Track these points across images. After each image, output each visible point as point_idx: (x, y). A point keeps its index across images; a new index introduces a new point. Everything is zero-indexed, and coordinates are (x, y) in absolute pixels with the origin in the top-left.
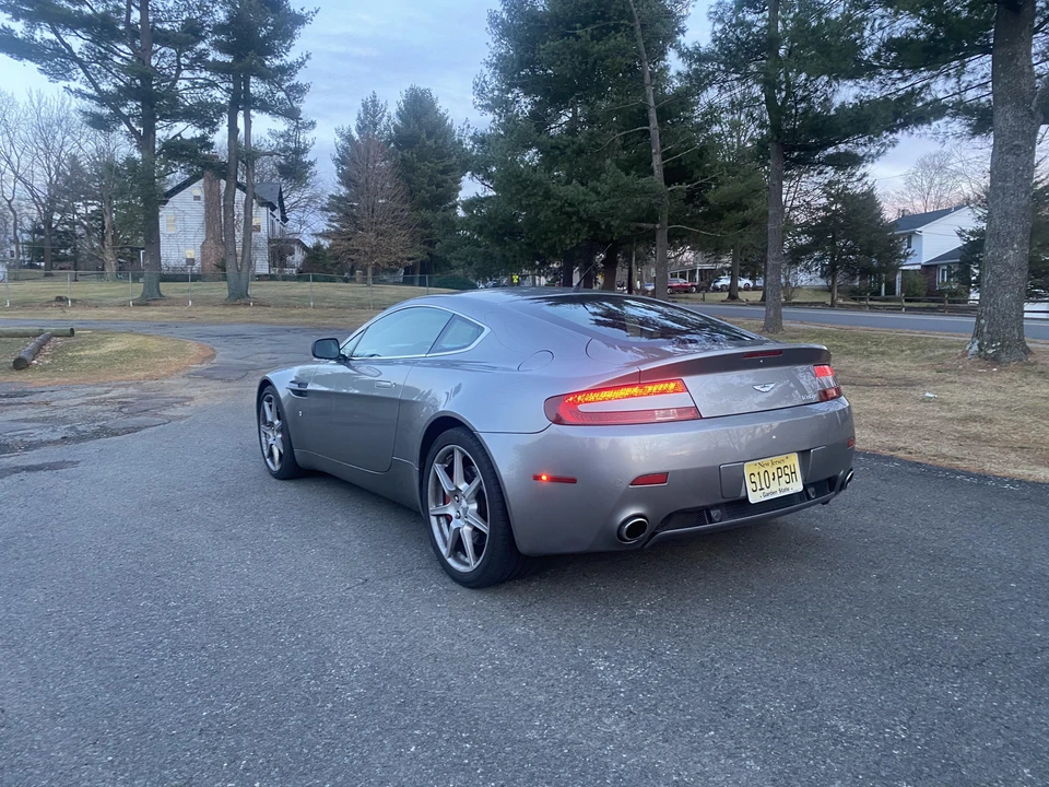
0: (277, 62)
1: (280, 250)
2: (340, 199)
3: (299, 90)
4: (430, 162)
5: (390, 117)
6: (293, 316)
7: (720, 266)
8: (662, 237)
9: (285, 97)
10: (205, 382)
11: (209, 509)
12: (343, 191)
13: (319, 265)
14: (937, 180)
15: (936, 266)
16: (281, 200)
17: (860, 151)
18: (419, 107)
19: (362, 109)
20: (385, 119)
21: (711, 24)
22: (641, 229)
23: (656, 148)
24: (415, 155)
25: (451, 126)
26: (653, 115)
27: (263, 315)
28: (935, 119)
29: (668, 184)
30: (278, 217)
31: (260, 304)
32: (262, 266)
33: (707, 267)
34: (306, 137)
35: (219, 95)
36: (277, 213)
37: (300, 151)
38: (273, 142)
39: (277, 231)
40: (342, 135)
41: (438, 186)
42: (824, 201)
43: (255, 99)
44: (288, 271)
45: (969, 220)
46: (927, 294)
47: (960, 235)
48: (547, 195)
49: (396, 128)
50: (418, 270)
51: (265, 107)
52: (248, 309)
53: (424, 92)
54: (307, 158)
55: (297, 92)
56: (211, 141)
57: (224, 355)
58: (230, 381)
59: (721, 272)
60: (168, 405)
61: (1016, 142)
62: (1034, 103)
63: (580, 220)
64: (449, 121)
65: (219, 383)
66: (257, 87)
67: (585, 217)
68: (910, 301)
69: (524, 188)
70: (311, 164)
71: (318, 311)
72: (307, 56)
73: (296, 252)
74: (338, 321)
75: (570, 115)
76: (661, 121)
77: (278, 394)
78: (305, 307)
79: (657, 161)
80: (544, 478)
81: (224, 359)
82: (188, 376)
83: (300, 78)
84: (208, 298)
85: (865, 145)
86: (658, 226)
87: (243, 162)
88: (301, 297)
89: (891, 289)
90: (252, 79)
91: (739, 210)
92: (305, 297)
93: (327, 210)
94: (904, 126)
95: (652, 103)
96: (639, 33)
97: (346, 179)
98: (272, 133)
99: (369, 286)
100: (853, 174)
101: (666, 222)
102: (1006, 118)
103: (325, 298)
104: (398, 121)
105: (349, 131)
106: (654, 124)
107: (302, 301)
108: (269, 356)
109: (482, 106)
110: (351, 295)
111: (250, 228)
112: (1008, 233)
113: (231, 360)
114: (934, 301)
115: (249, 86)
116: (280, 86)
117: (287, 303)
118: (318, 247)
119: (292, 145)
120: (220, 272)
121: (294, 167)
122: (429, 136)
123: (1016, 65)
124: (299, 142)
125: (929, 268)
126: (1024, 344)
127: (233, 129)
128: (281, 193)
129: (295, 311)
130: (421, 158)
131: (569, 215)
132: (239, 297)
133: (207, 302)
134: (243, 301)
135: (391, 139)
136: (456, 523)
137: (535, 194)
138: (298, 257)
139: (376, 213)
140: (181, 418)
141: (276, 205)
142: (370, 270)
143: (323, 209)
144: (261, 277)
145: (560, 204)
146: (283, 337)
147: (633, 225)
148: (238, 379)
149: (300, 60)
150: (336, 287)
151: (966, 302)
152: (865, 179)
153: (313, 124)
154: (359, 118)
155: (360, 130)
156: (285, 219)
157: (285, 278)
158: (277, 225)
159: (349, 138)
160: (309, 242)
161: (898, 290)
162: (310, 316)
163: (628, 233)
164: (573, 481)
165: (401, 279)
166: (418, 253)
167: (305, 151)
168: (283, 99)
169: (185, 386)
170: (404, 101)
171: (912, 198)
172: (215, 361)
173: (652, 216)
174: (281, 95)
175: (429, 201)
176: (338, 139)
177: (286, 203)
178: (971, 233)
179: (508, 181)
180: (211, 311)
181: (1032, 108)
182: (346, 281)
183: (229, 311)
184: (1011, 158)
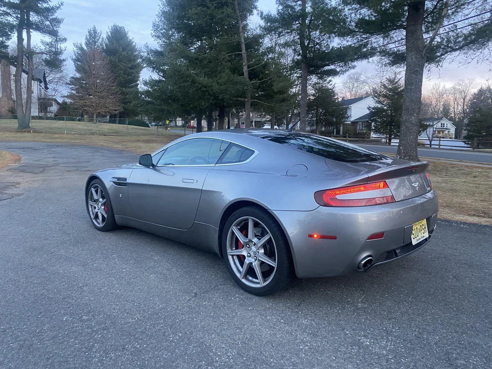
0: (45, 5)
1: (44, 104)
2: (76, 79)
3: (58, 21)
4: (124, 63)
5: (103, 39)
6: (56, 138)
7: (264, 119)
8: (248, 105)
9: (50, 24)
10: (22, 174)
11: (71, 251)
12: (78, 75)
13: (66, 112)
14: (356, 85)
15: (357, 122)
16: (45, 78)
17: (338, 70)
18: (118, 35)
19: (88, 34)
20: (100, 40)
21: (277, 6)
22: (238, 101)
23: (245, 63)
24: (117, 59)
25: (135, 46)
26: (243, 47)
27: (39, 137)
28: (371, 57)
29: (251, 79)
30: (43, 86)
31: (36, 131)
32: (35, 112)
33: (258, 120)
34: (62, 46)
35: (12, 20)
36: (43, 85)
37: (58, 53)
38: (43, 47)
39: (43, 94)
40: (77, 47)
41: (128, 75)
42: (314, 92)
43: (33, 24)
44: (49, 115)
45: (371, 103)
46: (354, 135)
47: (368, 109)
48: (194, 82)
49: (106, 44)
50: (118, 116)
51: (38, 28)
52: (30, 134)
53: (121, 28)
54: (62, 57)
55: (56, 22)
56: (7, 44)
57: (25, 159)
58: (36, 173)
59: (265, 122)
60: (7, 187)
61: (416, 69)
62: (424, 52)
63: (209, 94)
64: (134, 44)
65: (30, 175)
66: (34, 18)
67: (212, 93)
68: (350, 137)
69: (182, 78)
70: (64, 60)
71: (69, 136)
72: (62, 4)
73: (53, 105)
74: (82, 141)
75: (200, 44)
76: (247, 49)
77: (103, 184)
78: (62, 134)
79: (245, 69)
80: (315, 236)
81: (26, 161)
82: (10, 170)
83: (58, 15)
84: (6, 128)
85: (342, 67)
86: (246, 100)
87: (26, 56)
88: (59, 128)
89: (338, 132)
90: (31, 13)
91: (281, 94)
92: (62, 128)
93: (69, 84)
94: (357, 59)
95: (243, 41)
96: (237, 7)
97: (78, 69)
98: (42, 42)
99: (94, 123)
100: (326, 80)
101: (249, 98)
102: (412, 58)
103: (72, 129)
104: (107, 41)
105: (81, 45)
106: (244, 51)
107: (60, 131)
108: (52, 159)
109: (156, 36)
110: (86, 128)
111: (29, 91)
112: (413, 109)
113: (32, 162)
114: (356, 138)
115: (29, 17)
116: (47, 18)
117: (52, 132)
118: (64, 103)
119: (53, 49)
120: (10, 114)
121: (54, 62)
122: (124, 50)
123: (416, 34)
124: (58, 48)
125: (354, 123)
126: (418, 158)
127: (20, 39)
128: (45, 74)
129: (56, 136)
130: (120, 61)
131: (204, 92)
132: (24, 127)
133: (6, 130)
134: (27, 130)
135: (104, 50)
136: (248, 260)
137: (187, 81)
138: (54, 108)
139: (98, 87)
140: (18, 195)
141: (43, 80)
142: (95, 115)
143: (67, 84)
144: (34, 118)
145: (200, 86)
146: (57, 149)
147: (234, 99)
148: (41, 172)
149: (58, 6)
150: (77, 124)
151: (369, 138)
152: (331, 83)
153: (65, 40)
154: (86, 38)
155: (87, 44)
156: (46, 88)
157: (48, 118)
158: (43, 91)
159: (81, 49)
160: (60, 100)
161: (341, 132)
162: (65, 138)
163: (231, 102)
164: (335, 238)
165: (108, 121)
166: (119, 108)
167: (61, 53)
168: (48, 25)
169: (11, 176)
170: (110, 32)
171: (346, 92)
172: (22, 162)
173: (243, 95)
174: (48, 23)
175: (124, 82)
176: (75, 49)
177: (47, 80)
178: (373, 108)
179: (174, 74)
180: (8, 134)
181: (423, 54)
182: (79, 120)
183: (19, 135)
184: (414, 76)
